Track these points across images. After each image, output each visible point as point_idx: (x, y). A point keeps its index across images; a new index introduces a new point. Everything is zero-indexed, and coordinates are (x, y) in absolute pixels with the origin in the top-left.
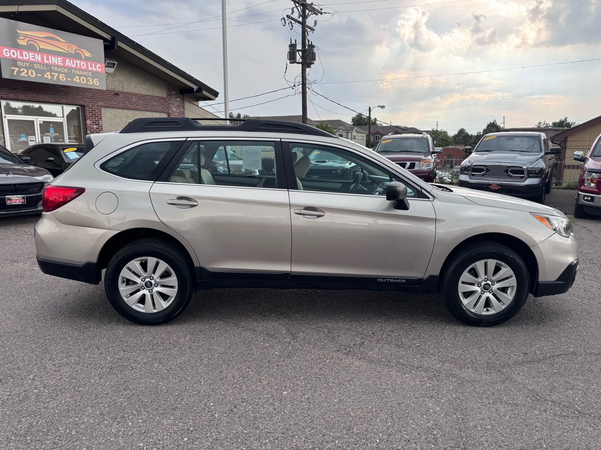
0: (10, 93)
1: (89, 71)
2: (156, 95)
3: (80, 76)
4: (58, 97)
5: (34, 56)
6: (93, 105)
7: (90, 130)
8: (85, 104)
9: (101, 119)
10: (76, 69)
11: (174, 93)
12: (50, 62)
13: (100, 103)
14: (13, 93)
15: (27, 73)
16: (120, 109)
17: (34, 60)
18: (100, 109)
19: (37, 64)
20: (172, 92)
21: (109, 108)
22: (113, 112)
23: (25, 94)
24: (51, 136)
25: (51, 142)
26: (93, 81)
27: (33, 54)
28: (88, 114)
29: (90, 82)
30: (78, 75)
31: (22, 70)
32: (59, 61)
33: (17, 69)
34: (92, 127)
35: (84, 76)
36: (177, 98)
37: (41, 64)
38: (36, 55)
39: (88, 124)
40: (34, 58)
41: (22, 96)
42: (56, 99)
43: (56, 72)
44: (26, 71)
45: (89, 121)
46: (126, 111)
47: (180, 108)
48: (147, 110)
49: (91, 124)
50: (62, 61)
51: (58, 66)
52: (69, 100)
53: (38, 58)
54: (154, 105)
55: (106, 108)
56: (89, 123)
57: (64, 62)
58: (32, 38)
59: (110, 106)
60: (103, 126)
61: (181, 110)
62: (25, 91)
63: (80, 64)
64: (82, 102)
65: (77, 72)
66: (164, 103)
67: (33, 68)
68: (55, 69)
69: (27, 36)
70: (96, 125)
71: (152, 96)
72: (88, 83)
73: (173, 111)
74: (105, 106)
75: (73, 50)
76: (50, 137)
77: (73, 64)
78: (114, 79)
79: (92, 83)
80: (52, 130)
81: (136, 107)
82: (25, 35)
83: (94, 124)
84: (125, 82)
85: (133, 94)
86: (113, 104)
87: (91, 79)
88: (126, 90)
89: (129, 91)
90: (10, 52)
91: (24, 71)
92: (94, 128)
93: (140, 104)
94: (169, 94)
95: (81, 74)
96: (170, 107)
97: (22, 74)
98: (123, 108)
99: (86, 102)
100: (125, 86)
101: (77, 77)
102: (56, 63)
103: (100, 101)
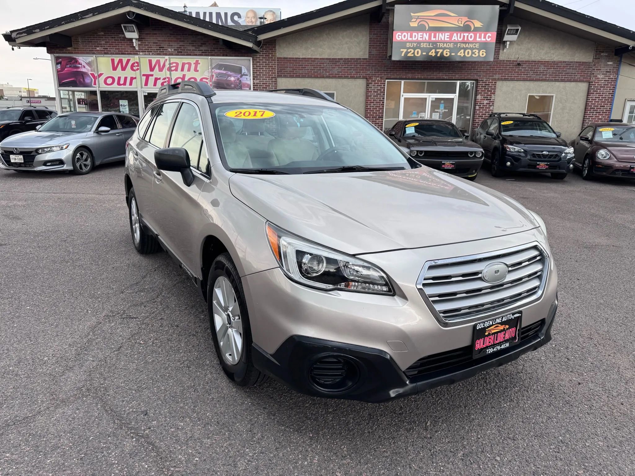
0: (409, 73)
1: (476, 43)
2: (576, 61)
3: (465, 49)
4: (452, 73)
5: (423, 35)
6: (488, 78)
7: (479, 106)
8: (479, 78)
9: (495, 93)
10: (462, 43)
11: (605, 55)
12: (437, 39)
13: (497, 77)
14: (411, 73)
15: (414, 53)
16: (521, 82)
17: (421, 39)
18: (495, 83)
19: (424, 42)
20: (602, 54)
21: (507, 81)
22: (512, 85)
23: (421, 73)
24: (440, 113)
25: (439, 118)
26: (479, 53)
27: (422, 34)
28: (480, 89)
29: (475, 54)
30: (463, 48)
31: (409, 51)
32: (446, 36)
33: (405, 50)
34: (482, 102)
35: (470, 48)
36: (609, 61)
37: (427, 42)
38: (425, 34)
39: (478, 99)
40: (423, 38)
41: (418, 75)
42: (449, 76)
43: (441, 48)
44: (413, 51)
45: (480, 96)
46: (528, 83)
47: (611, 74)
48: (558, 80)
49: (481, 99)
50: (448, 37)
51: (444, 42)
52: (462, 76)
53: (426, 36)
54: (569, 73)
55: (504, 81)
56: (480, 98)
57: (451, 37)
58: (423, 19)
59: (508, 79)
60: (495, 101)
61: (612, 77)
62: (422, 70)
63: (468, 36)
64: (476, 76)
65: (463, 45)
66: (585, 69)
67: (420, 48)
68: (441, 45)
69: (419, 17)
70: (487, 100)
71: (568, 62)
72: (473, 55)
73: (598, 78)
74: (502, 78)
75: (463, 23)
76: (438, 114)
77: (460, 38)
78: (519, 47)
79: (477, 55)
80: (442, 106)
81: (542, 77)
82: (417, 17)
83: (484, 100)
84: (533, 49)
85: (542, 61)
86: (512, 76)
87: (477, 51)
88: (533, 58)
89: (538, 58)
90: (401, 35)
91: (411, 51)
92: (484, 104)
93: (549, 73)
94: (597, 57)
95: (467, 47)
96: (594, 74)
97: (409, 55)
98: (524, 80)
99: (481, 76)
100: (533, 53)
101: (462, 51)
102: (443, 39)
103: (496, 74)
